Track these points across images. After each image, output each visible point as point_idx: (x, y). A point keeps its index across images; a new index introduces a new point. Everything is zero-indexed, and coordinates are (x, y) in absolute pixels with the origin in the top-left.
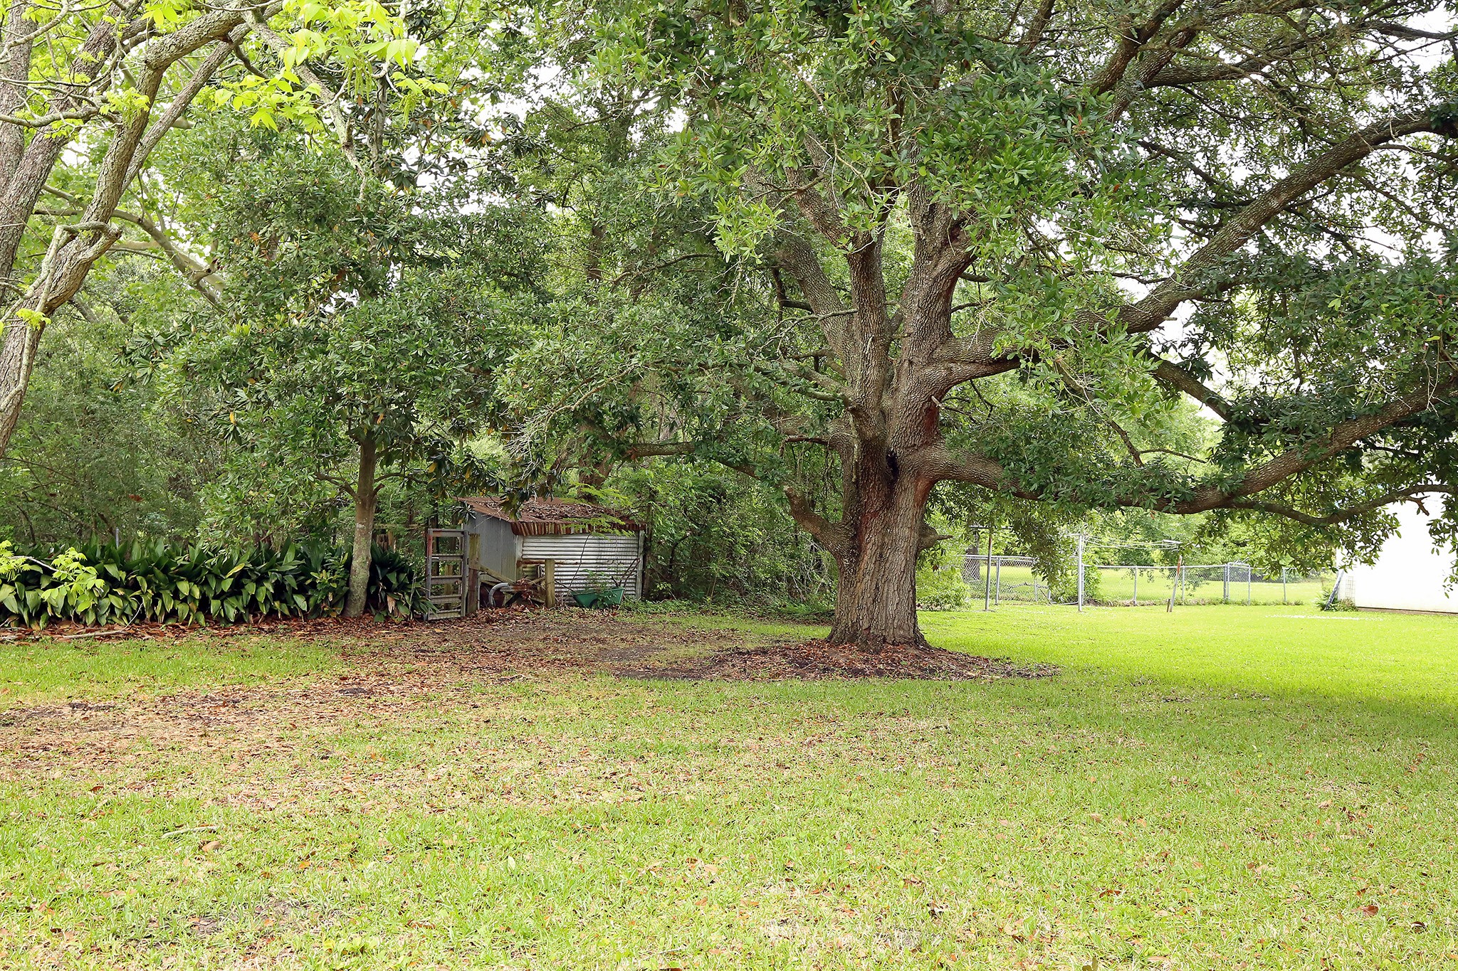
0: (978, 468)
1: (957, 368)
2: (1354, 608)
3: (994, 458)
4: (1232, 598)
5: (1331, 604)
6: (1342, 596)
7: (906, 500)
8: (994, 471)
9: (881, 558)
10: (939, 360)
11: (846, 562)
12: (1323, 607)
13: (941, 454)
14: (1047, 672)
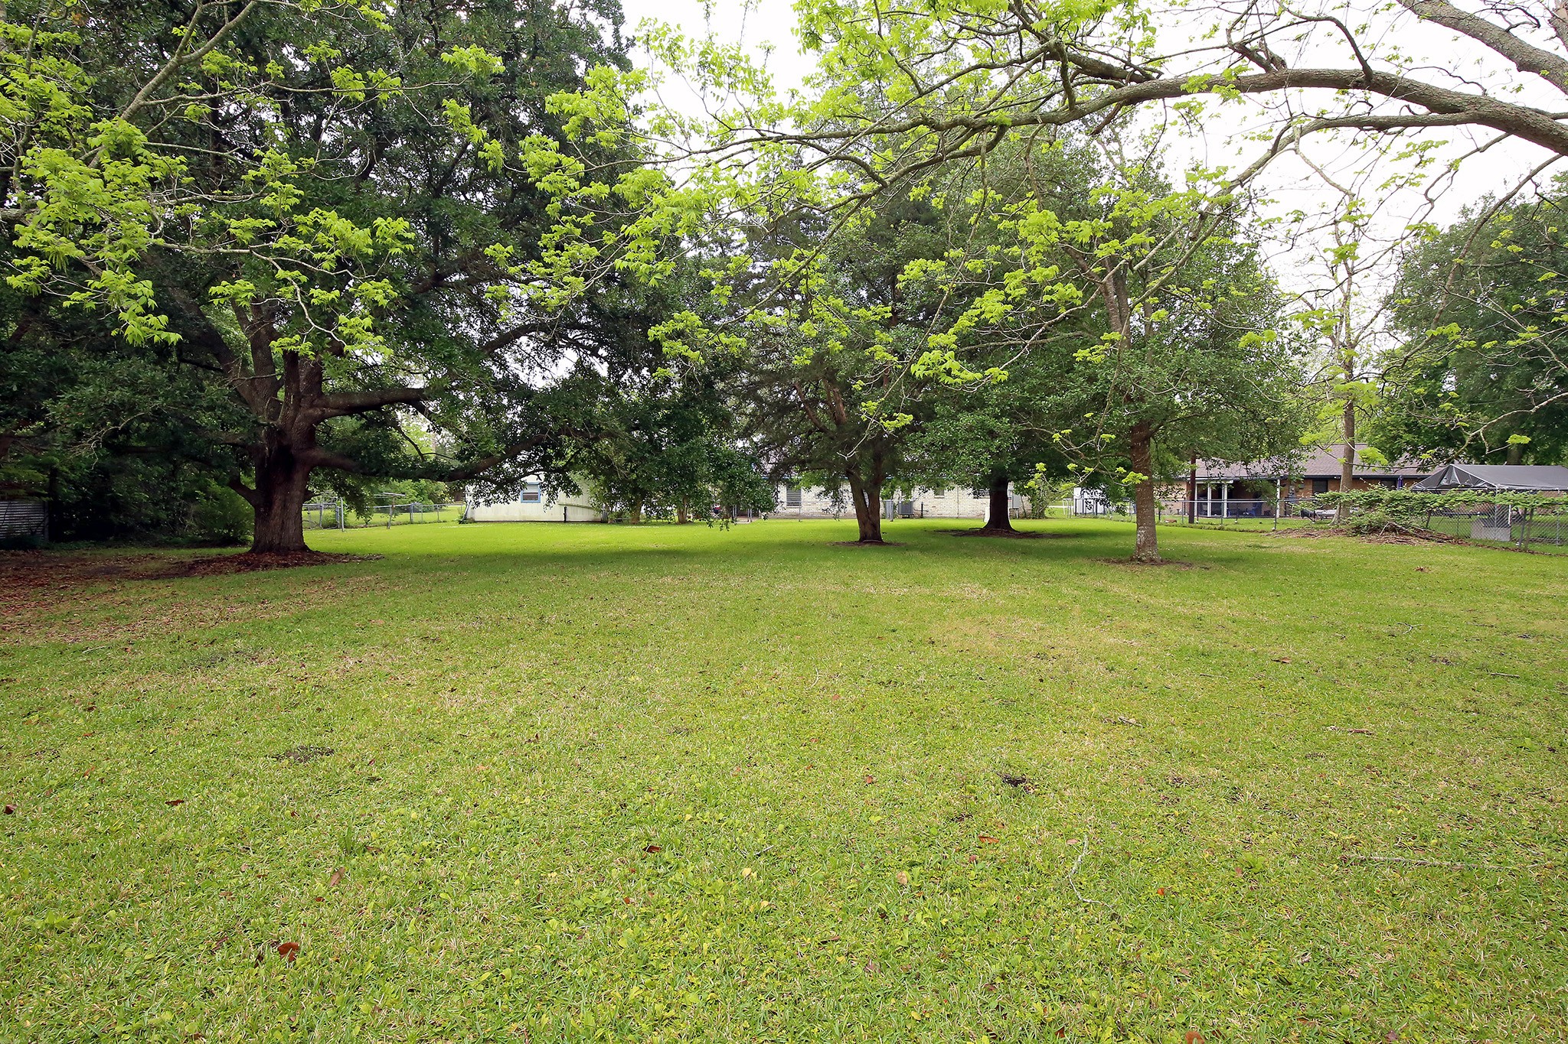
0: (340, 461)
1: (329, 411)
2: (475, 522)
3: (350, 456)
4: (414, 520)
5: (464, 520)
6: (469, 517)
7: (298, 477)
8: (349, 462)
9: (285, 507)
10: (317, 406)
11: (262, 510)
12: (460, 522)
13: (319, 453)
14: (379, 557)
